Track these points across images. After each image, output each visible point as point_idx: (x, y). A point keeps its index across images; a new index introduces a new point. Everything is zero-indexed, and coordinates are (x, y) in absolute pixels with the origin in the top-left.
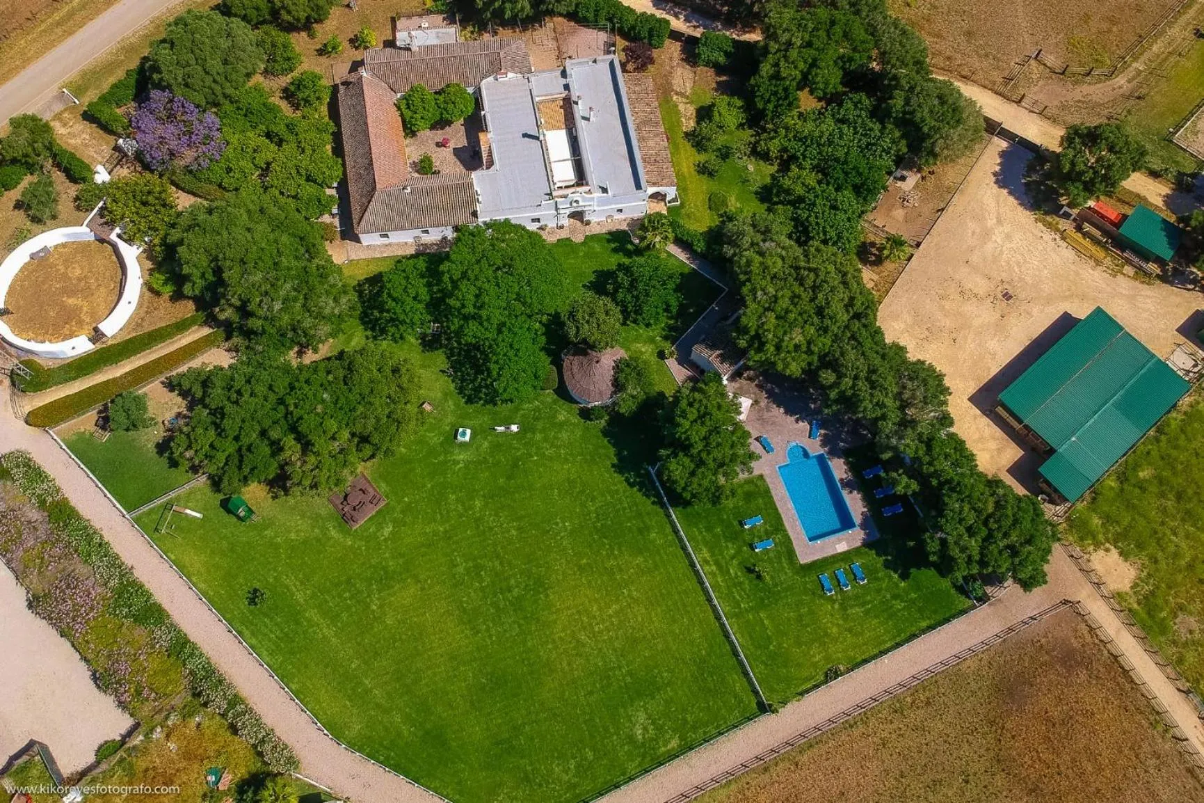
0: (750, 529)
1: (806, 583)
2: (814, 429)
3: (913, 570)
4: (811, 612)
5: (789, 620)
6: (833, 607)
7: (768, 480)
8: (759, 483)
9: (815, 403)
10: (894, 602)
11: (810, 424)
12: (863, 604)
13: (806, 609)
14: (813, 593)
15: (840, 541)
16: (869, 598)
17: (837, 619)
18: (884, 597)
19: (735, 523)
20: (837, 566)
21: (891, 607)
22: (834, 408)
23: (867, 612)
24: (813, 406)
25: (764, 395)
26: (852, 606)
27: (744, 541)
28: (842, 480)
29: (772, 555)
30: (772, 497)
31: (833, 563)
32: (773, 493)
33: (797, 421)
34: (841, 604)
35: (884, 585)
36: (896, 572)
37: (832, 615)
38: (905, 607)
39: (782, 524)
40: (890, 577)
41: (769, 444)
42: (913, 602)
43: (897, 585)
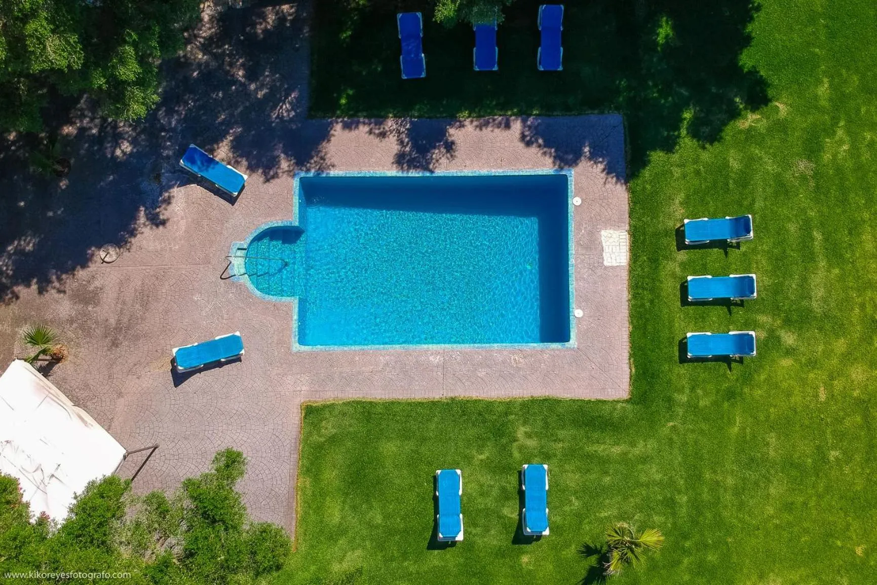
0: (471, 523)
1: (692, 407)
2: (209, 174)
3: (747, 60)
4: (784, 426)
5: (789, 507)
6: (790, 352)
7: (331, 394)
8: (329, 428)
9: (117, 138)
10: (827, 157)
11: (187, 179)
12: (809, 257)
13: (772, 438)
14: (731, 395)
15: (594, 246)
16: (792, 227)
17: (828, 354)
18: (803, 178)
19: (435, 558)
20: (670, 288)
21: (839, 170)
22: (129, 71)
23: (835, 254)
24: (126, 147)
25: (27, 293)
26: (805, 293)
27: (500, 553)
28: (401, 160)
29: (572, 479)
30: (390, 406)
31: (655, 290)
32: (378, 393)
33: (157, 221)
34: (788, 322)
35: (771, 166)
36: (734, 114)
37: (813, 364)
38: (849, 132)
39: (489, 406)
40: (750, 135)
41: (212, 345)
42: (840, 100)
43: (782, 127)
